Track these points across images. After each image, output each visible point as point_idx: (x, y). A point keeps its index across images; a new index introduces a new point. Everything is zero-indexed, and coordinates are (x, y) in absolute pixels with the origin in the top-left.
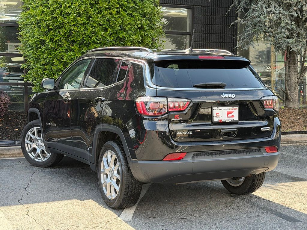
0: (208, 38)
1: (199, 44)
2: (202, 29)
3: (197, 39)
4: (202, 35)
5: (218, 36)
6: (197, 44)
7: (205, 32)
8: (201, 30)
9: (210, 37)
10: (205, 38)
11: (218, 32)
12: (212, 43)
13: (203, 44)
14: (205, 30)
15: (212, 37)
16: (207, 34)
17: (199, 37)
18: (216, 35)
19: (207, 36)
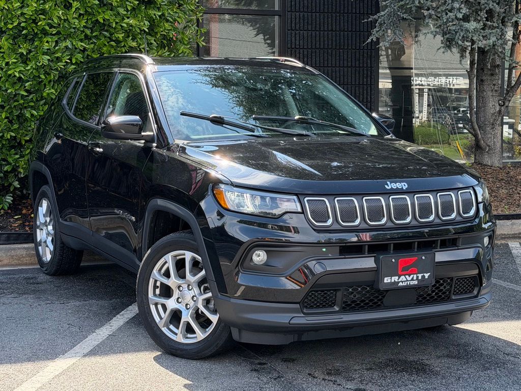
0: (318, 22)
1: (297, 36)
2: (304, 4)
3: (293, 25)
4: (304, 15)
5: (338, 18)
6: (293, 35)
7: (310, 10)
8: (302, 5)
9: (322, 20)
10: (310, 22)
11: (338, 10)
12: (326, 33)
13: (305, 35)
14: (310, 5)
15: (326, 21)
16: (314, 14)
17: (297, 20)
18: (334, 15)
19: (314, 17)
